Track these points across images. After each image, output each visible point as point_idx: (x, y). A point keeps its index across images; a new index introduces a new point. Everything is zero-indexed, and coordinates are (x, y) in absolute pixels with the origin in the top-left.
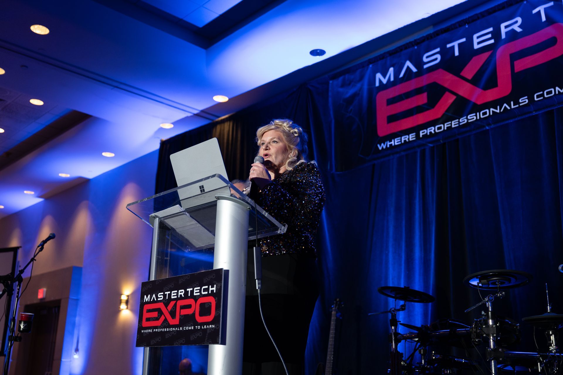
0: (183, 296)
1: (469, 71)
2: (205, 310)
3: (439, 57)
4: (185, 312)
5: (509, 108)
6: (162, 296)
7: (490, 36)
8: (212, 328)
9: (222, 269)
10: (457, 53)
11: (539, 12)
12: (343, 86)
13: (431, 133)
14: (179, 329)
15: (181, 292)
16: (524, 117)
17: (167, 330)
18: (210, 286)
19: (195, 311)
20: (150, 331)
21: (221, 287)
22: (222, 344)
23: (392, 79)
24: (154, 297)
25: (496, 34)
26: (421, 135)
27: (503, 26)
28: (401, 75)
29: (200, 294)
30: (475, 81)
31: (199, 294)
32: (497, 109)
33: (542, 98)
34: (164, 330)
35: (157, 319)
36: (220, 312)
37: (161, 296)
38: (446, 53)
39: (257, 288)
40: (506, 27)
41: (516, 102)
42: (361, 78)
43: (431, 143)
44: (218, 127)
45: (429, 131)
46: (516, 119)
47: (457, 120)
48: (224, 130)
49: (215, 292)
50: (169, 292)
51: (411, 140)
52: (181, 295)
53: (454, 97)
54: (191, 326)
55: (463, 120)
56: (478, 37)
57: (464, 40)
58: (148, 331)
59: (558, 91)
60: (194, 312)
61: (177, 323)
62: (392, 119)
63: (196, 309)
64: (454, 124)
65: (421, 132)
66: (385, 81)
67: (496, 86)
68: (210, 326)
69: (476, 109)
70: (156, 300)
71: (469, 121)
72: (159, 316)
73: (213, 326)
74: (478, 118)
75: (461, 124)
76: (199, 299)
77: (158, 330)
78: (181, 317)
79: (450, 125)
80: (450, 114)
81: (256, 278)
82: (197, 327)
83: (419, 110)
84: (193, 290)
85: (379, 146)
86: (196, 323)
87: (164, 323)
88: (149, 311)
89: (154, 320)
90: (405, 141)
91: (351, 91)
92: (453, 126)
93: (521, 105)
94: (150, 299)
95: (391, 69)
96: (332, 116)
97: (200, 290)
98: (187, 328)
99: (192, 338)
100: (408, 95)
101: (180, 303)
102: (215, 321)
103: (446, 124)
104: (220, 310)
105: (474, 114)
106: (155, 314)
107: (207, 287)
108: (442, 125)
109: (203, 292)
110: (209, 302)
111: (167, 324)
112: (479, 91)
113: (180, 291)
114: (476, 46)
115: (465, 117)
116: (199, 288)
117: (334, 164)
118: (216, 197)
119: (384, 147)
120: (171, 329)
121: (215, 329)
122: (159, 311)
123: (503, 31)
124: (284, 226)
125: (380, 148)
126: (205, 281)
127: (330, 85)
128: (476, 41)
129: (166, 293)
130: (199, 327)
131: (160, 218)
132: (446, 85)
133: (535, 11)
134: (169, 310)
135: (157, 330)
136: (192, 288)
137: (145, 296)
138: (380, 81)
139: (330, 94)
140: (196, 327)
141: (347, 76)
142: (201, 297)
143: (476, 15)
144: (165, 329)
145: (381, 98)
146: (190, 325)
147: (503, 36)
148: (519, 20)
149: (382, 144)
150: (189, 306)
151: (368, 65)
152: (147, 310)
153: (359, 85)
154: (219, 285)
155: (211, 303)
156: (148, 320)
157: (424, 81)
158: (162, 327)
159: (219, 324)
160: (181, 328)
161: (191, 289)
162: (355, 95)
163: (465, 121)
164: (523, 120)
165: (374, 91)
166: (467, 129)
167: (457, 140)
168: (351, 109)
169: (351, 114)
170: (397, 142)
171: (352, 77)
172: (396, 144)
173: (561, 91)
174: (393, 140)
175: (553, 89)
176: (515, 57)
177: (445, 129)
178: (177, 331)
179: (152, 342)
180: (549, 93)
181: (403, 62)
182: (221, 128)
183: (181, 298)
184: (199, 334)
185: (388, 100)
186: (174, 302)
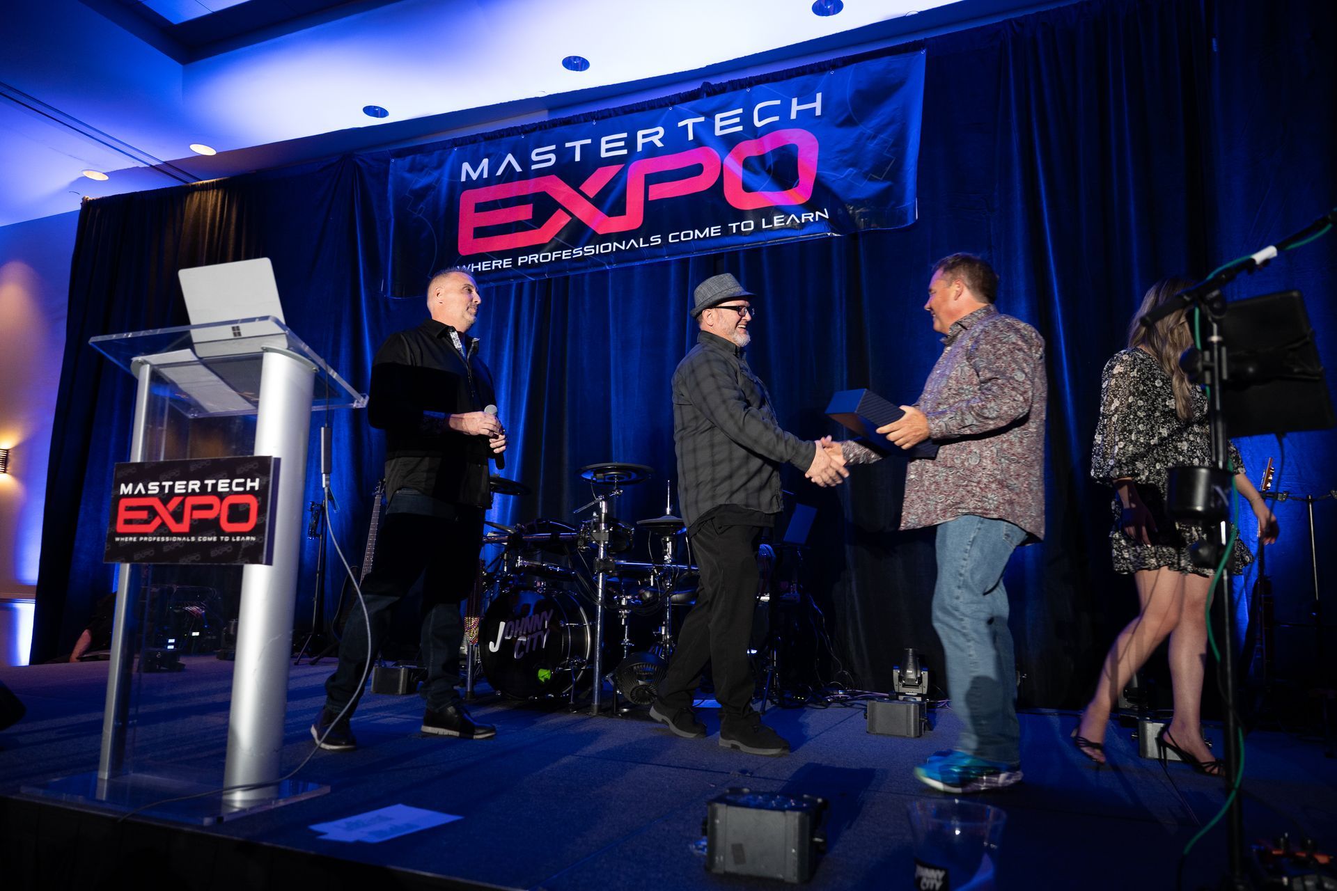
1: (592, 186)
2: (238, 514)
3: (553, 157)
4: (199, 515)
5: (637, 246)
6: (157, 489)
7: (622, 144)
8: (251, 542)
9: (270, 457)
10: (578, 158)
11: (686, 126)
12: (412, 169)
13: (533, 261)
14: (190, 539)
15: (195, 485)
16: (653, 261)
17: (166, 540)
18: (249, 480)
19: (219, 515)
20: (133, 539)
21: (268, 482)
22: (267, 564)
23: (485, 176)
24: (140, 488)
25: (630, 143)
26: (520, 262)
27: (640, 133)
28: (499, 173)
29: (229, 490)
30: (598, 201)
31: (227, 490)
32: (622, 245)
33: (678, 240)
34: (161, 540)
35: (147, 522)
36: (266, 518)
37: (154, 487)
38: (564, 155)
39: (324, 486)
40: (644, 136)
41: (647, 241)
42: (440, 165)
43: (532, 275)
44: (196, 195)
45: (530, 259)
46: (644, 263)
47: (570, 251)
48: (206, 201)
50: (171, 483)
51: (504, 267)
52: (193, 490)
53: (569, 219)
54: (213, 535)
55: (578, 252)
56: (608, 142)
57: (589, 141)
58: (129, 539)
59: (698, 236)
61: (186, 530)
62: (481, 232)
63: (222, 511)
64: (565, 255)
65: (520, 258)
66: (474, 176)
67: (624, 213)
68: (248, 538)
69: (596, 239)
70: (143, 492)
71: (585, 255)
72: (150, 518)
73: (253, 539)
74: (597, 253)
75: (574, 257)
76: (228, 498)
77: (149, 538)
78: (193, 521)
79: (559, 256)
80: (561, 241)
81: (323, 471)
82: (224, 539)
84: (217, 482)
86: (220, 532)
87: (160, 528)
88: (131, 509)
89: (140, 524)
90: (496, 267)
91: (421, 181)
92: (564, 258)
93: (651, 244)
94: (133, 491)
95: (485, 161)
96: (392, 213)
97: (230, 484)
98: (205, 539)
99: (213, 553)
101: (193, 501)
102: (257, 530)
103: (554, 253)
104: (263, 516)
105: (593, 247)
106: (143, 515)
107: (243, 480)
108: (549, 254)
109: (236, 487)
110: (246, 504)
111: (165, 530)
112: (601, 215)
113: (191, 482)
114: (604, 154)
115: (580, 248)
116: (228, 481)
117: (389, 284)
118: (262, 348)
120: (174, 539)
121: (256, 543)
122: (150, 509)
123: (640, 141)
124: (364, 397)
126: (239, 472)
127: (391, 165)
128: (604, 146)
129: (164, 483)
130: (227, 539)
131: (152, 366)
132: (559, 199)
133: (681, 124)
134: (171, 510)
135: (146, 539)
136: (216, 479)
137: (123, 485)
138: (468, 175)
139: (390, 178)
140: (222, 538)
141: (418, 157)
142: (231, 495)
143: (608, 109)
144: (163, 538)
145: (468, 200)
146: (209, 534)
147: (639, 149)
148: (661, 130)
150: (209, 507)
151: (452, 147)
152: (127, 507)
153: (436, 174)
154: (265, 480)
155: (249, 505)
156: (128, 522)
157: (530, 187)
158: (156, 535)
159: (264, 536)
160: (193, 539)
161: (214, 481)
162: (428, 188)
163: (579, 253)
164: (651, 265)
165: (458, 188)
166: (583, 264)
167: (567, 278)
168: (422, 208)
169: (420, 215)
170: (485, 267)
171: (426, 160)
172: (484, 269)
173: (702, 236)
174: (480, 263)
175: (691, 232)
176: (652, 179)
177: (553, 259)
178: (186, 542)
179: (136, 557)
180: (687, 235)
181: (503, 154)
182: (200, 199)
183: (193, 493)
184: (226, 549)
185: (476, 204)
186: (180, 499)
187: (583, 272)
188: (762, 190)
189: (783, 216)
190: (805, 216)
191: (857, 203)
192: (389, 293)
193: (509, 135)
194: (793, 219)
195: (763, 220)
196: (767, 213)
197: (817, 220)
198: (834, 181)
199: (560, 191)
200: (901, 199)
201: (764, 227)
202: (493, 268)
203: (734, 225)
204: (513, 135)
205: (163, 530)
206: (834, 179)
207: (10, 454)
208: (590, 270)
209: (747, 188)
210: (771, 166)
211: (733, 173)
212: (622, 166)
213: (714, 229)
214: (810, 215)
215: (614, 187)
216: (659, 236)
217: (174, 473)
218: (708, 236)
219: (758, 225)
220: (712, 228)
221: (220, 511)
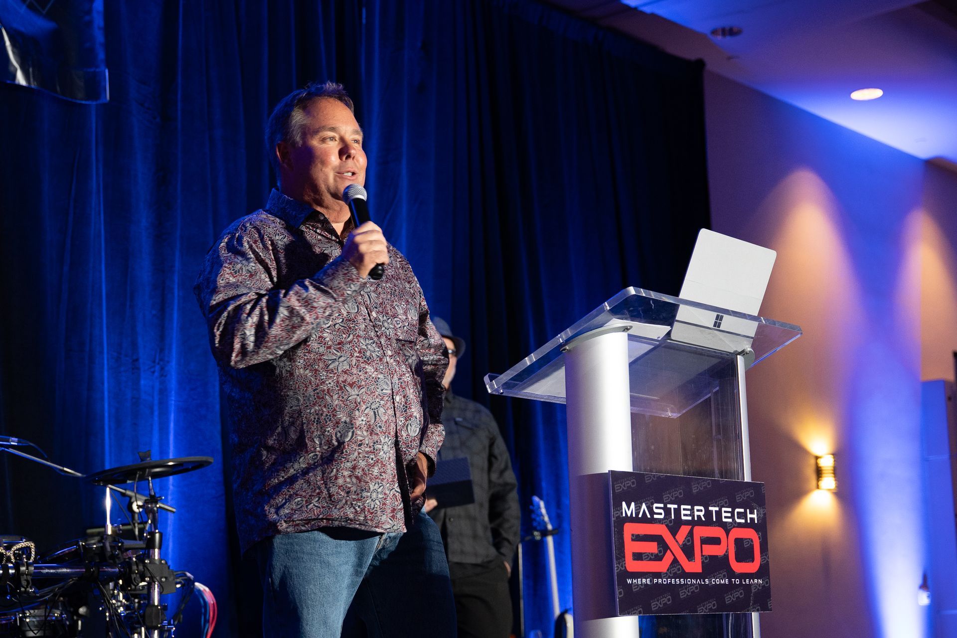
0: (703, 519)
2: (744, 552)
4: (710, 550)
6: (662, 511)
8: (759, 585)
14: (704, 581)
15: (699, 511)
17: (680, 582)
18: (748, 511)
20: (646, 581)
24: (644, 510)
29: (733, 520)
31: (730, 520)
34: (676, 582)
35: (658, 558)
37: (659, 510)
50: (676, 506)
52: (699, 517)
54: (724, 577)
58: (642, 580)
60: (726, 552)
61: (699, 569)
63: (729, 548)
68: (756, 581)
70: (649, 516)
72: (660, 552)
73: (760, 581)
76: (733, 530)
77: (662, 582)
78: (704, 559)
82: (735, 581)
84: (720, 510)
86: (731, 574)
87: (673, 567)
88: (637, 538)
89: (651, 560)
94: (637, 514)
97: (732, 513)
98: (718, 581)
99: (729, 599)
101: (701, 532)
102: (762, 573)
104: (767, 555)
110: (750, 539)
111: (679, 570)
113: (696, 508)
120: (689, 581)
121: (763, 586)
122: (658, 539)
129: (668, 506)
130: (738, 582)
134: (681, 543)
135: (660, 580)
136: (718, 506)
137: (624, 504)
140: (733, 580)
142: (734, 527)
144: (677, 580)
146: (721, 576)
150: (716, 541)
152: (633, 535)
154: (762, 511)
155: (752, 541)
156: (637, 557)
158: (671, 575)
159: (769, 579)
160: (707, 581)
161: (717, 509)
178: (700, 585)
179: (655, 605)
183: (699, 522)
184: (738, 594)
186: (688, 528)
205: (676, 569)
217: (678, 493)
221: (726, 548)
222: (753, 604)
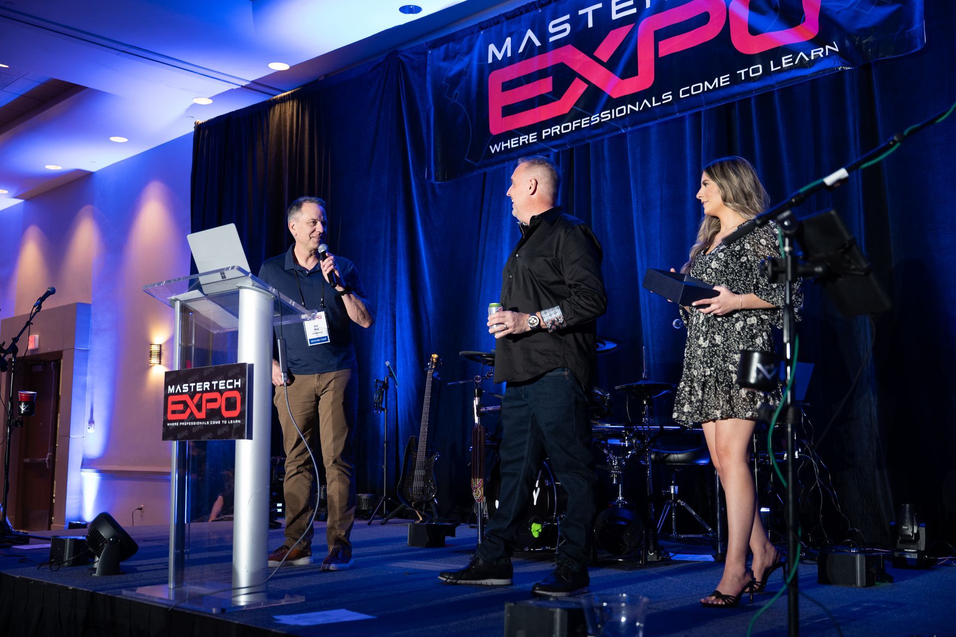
0: (209, 389)
1: (605, 51)
2: (230, 404)
3: (567, 26)
4: (212, 406)
5: (650, 106)
6: (187, 388)
7: (631, 2)
8: (238, 423)
9: (245, 364)
10: (590, 25)
12: (446, 59)
13: (555, 133)
14: (206, 423)
15: (207, 385)
16: (666, 119)
18: (235, 380)
19: (221, 405)
20: (176, 424)
21: (245, 381)
22: (249, 439)
23: (509, 54)
24: (178, 389)
26: (544, 135)
28: (521, 50)
30: (611, 65)
31: (224, 388)
32: (636, 107)
33: (688, 95)
35: (183, 412)
36: (246, 408)
37: (185, 388)
38: (577, 22)
41: (659, 99)
42: (470, 50)
43: (555, 147)
45: (553, 131)
46: (657, 122)
47: (589, 118)
49: (240, 386)
50: (194, 384)
51: (531, 141)
52: (206, 388)
53: (586, 86)
54: (218, 420)
55: (595, 119)
57: (600, 6)
58: (174, 424)
59: (708, 87)
61: (204, 417)
62: (509, 111)
64: (584, 123)
65: (544, 131)
66: (500, 56)
67: (636, 74)
68: (236, 421)
69: (612, 103)
70: (180, 391)
71: (602, 120)
72: (184, 409)
73: (239, 421)
74: (613, 117)
75: (592, 124)
76: (225, 393)
78: (207, 410)
79: (579, 124)
80: (579, 109)
83: (543, 100)
84: (219, 383)
85: (491, 147)
86: (222, 418)
88: (174, 403)
89: (180, 413)
90: (524, 142)
91: (455, 68)
92: (583, 126)
93: (663, 102)
94: (175, 391)
95: (509, 40)
96: (431, 100)
97: (226, 383)
98: (214, 422)
99: (219, 432)
100: (529, 79)
101: (206, 396)
102: (241, 416)
103: (574, 123)
104: (245, 405)
105: (609, 111)
106: (180, 407)
107: (231, 381)
108: (570, 124)
109: (229, 385)
110: (234, 397)
112: (615, 78)
113: (205, 383)
114: (615, 16)
115: (598, 115)
116: (224, 381)
117: (433, 170)
118: (238, 286)
119: (498, 150)
120: (198, 423)
121: (241, 424)
122: (184, 403)
125: (493, 152)
126: (230, 375)
127: (429, 56)
129: (191, 385)
130: (225, 422)
131: (180, 301)
132: (576, 68)
134: (195, 403)
135: (183, 423)
136: (217, 380)
137: (169, 387)
138: (494, 56)
139: (429, 69)
140: (223, 421)
141: (451, 45)
142: (226, 391)
144: (192, 423)
145: (496, 80)
146: (216, 419)
147: (648, 5)
149: (496, 146)
150: (215, 400)
151: (479, 31)
152: (172, 402)
153: (466, 59)
154: (244, 380)
155: (236, 398)
156: (174, 412)
157: (549, 60)
158: (189, 421)
159: (245, 420)
160: (208, 423)
161: (217, 382)
162: (461, 74)
163: (597, 120)
164: (666, 122)
165: (487, 69)
166: (600, 131)
167: (588, 144)
168: (457, 94)
169: (456, 101)
170: (514, 144)
171: (458, 47)
172: (513, 146)
173: (711, 88)
174: (509, 141)
175: (701, 84)
176: (660, 35)
177: (574, 129)
178: (204, 425)
179: (179, 436)
180: (697, 89)
181: (524, 30)
182: (280, 110)
183: (206, 391)
184: (225, 429)
185: (503, 84)
186: (200, 395)
187: (600, 138)
188: (769, 31)
189: (791, 56)
190: (814, 52)
191: (865, 32)
192: (433, 180)
193: (527, 11)
194: (802, 57)
195: (772, 62)
196: (775, 54)
197: (827, 54)
198: (838, 12)
199: (577, 60)
200: (910, 23)
201: (773, 69)
202: (521, 144)
203: (743, 71)
204: (531, 11)
205: (192, 418)
206: (838, 9)
207: (162, 348)
208: (607, 136)
209: (753, 31)
210: (777, 4)
211: (738, 18)
212: (633, 25)
213: (723, 79)
214: (820, 51)
215: (625, 49)
216: (670, 93)
217: (196, 377)
218: (717, 86)
219: (766, 68)
220: (721, 78)
221: (221, 403)
222: (234, 435)
